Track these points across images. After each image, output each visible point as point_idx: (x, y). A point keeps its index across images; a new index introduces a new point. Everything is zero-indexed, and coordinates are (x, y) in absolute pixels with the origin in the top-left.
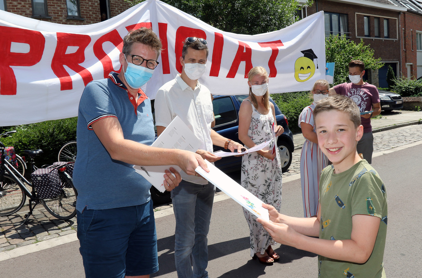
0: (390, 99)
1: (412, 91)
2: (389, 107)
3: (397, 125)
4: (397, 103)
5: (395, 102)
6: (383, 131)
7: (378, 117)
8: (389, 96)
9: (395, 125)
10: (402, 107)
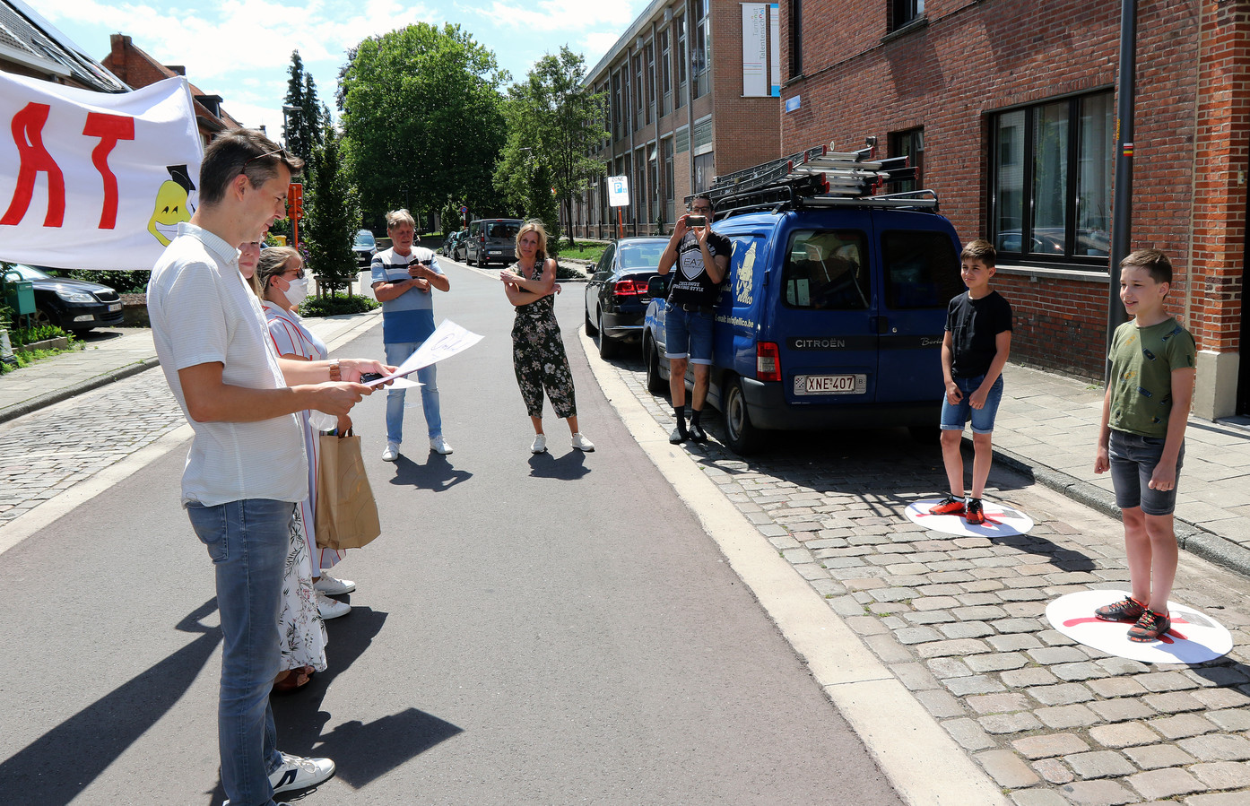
0: (92, 300)
1: (128, 278)
2: (93, 319)
3: (147, 362)
4: (112, 309)
5: (106, 306)
6: (122, 380)
7: (74, 347)
8: (91, 293)
9: (142, 362)
10: (121, 320)
